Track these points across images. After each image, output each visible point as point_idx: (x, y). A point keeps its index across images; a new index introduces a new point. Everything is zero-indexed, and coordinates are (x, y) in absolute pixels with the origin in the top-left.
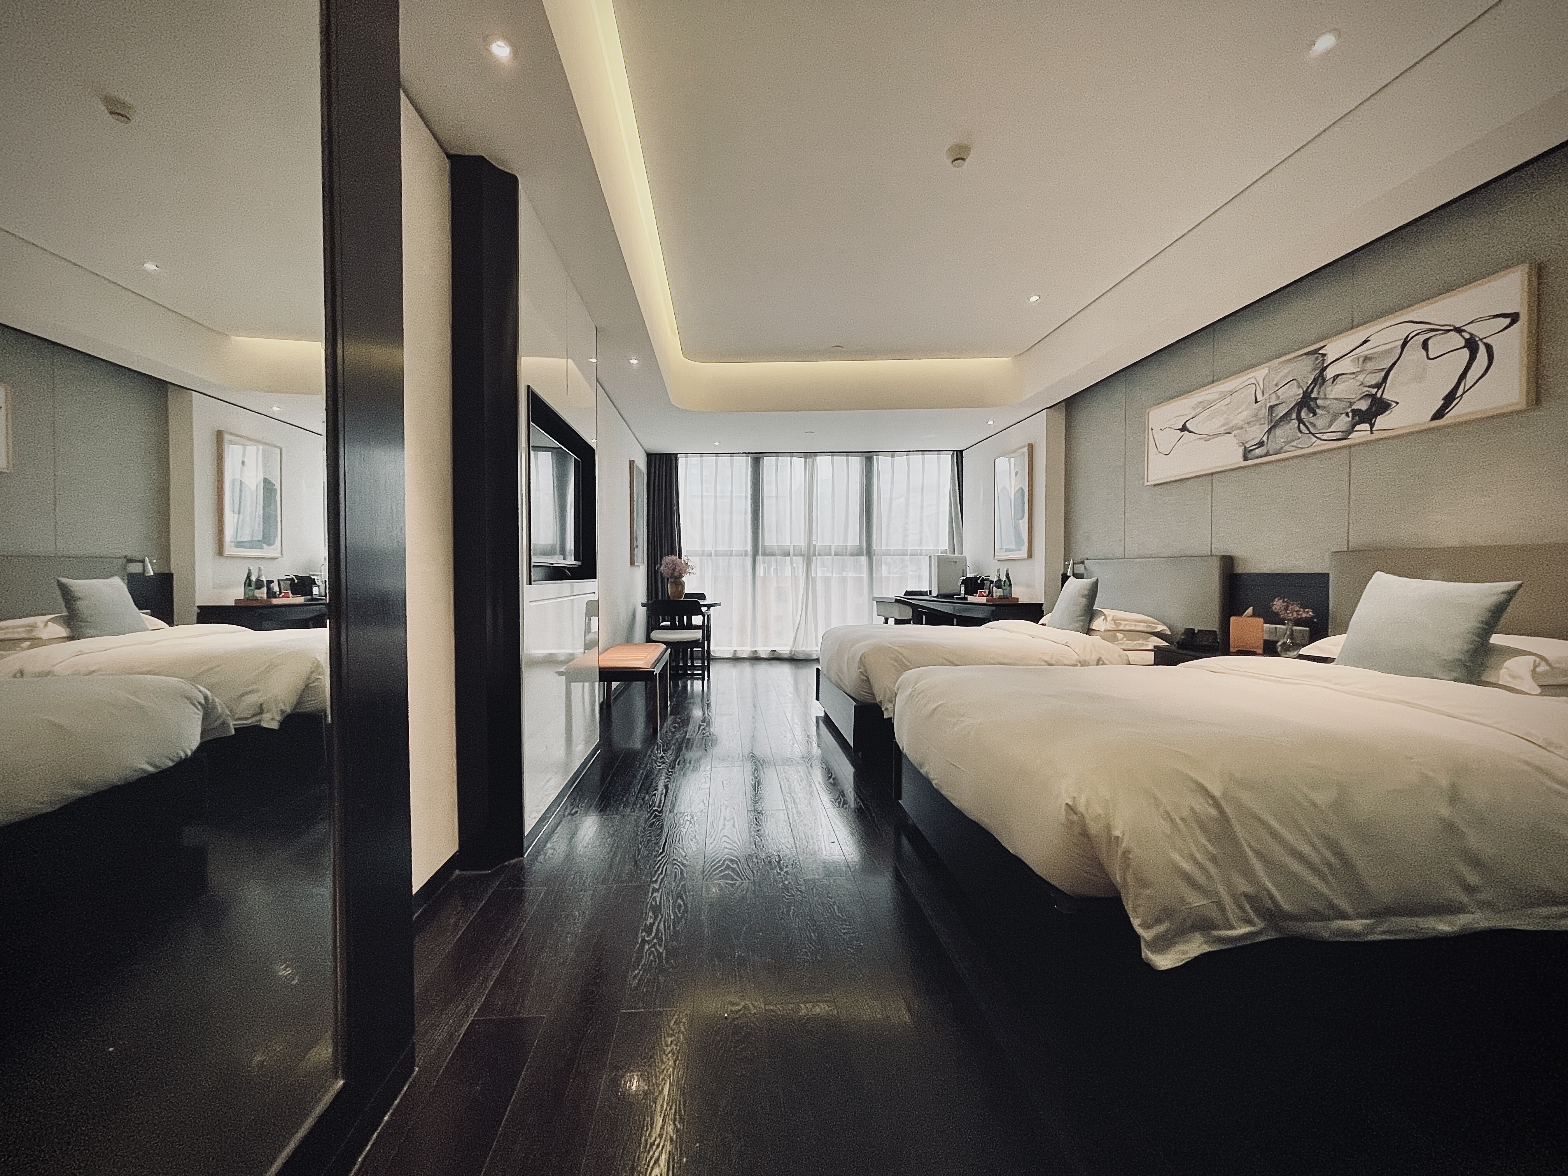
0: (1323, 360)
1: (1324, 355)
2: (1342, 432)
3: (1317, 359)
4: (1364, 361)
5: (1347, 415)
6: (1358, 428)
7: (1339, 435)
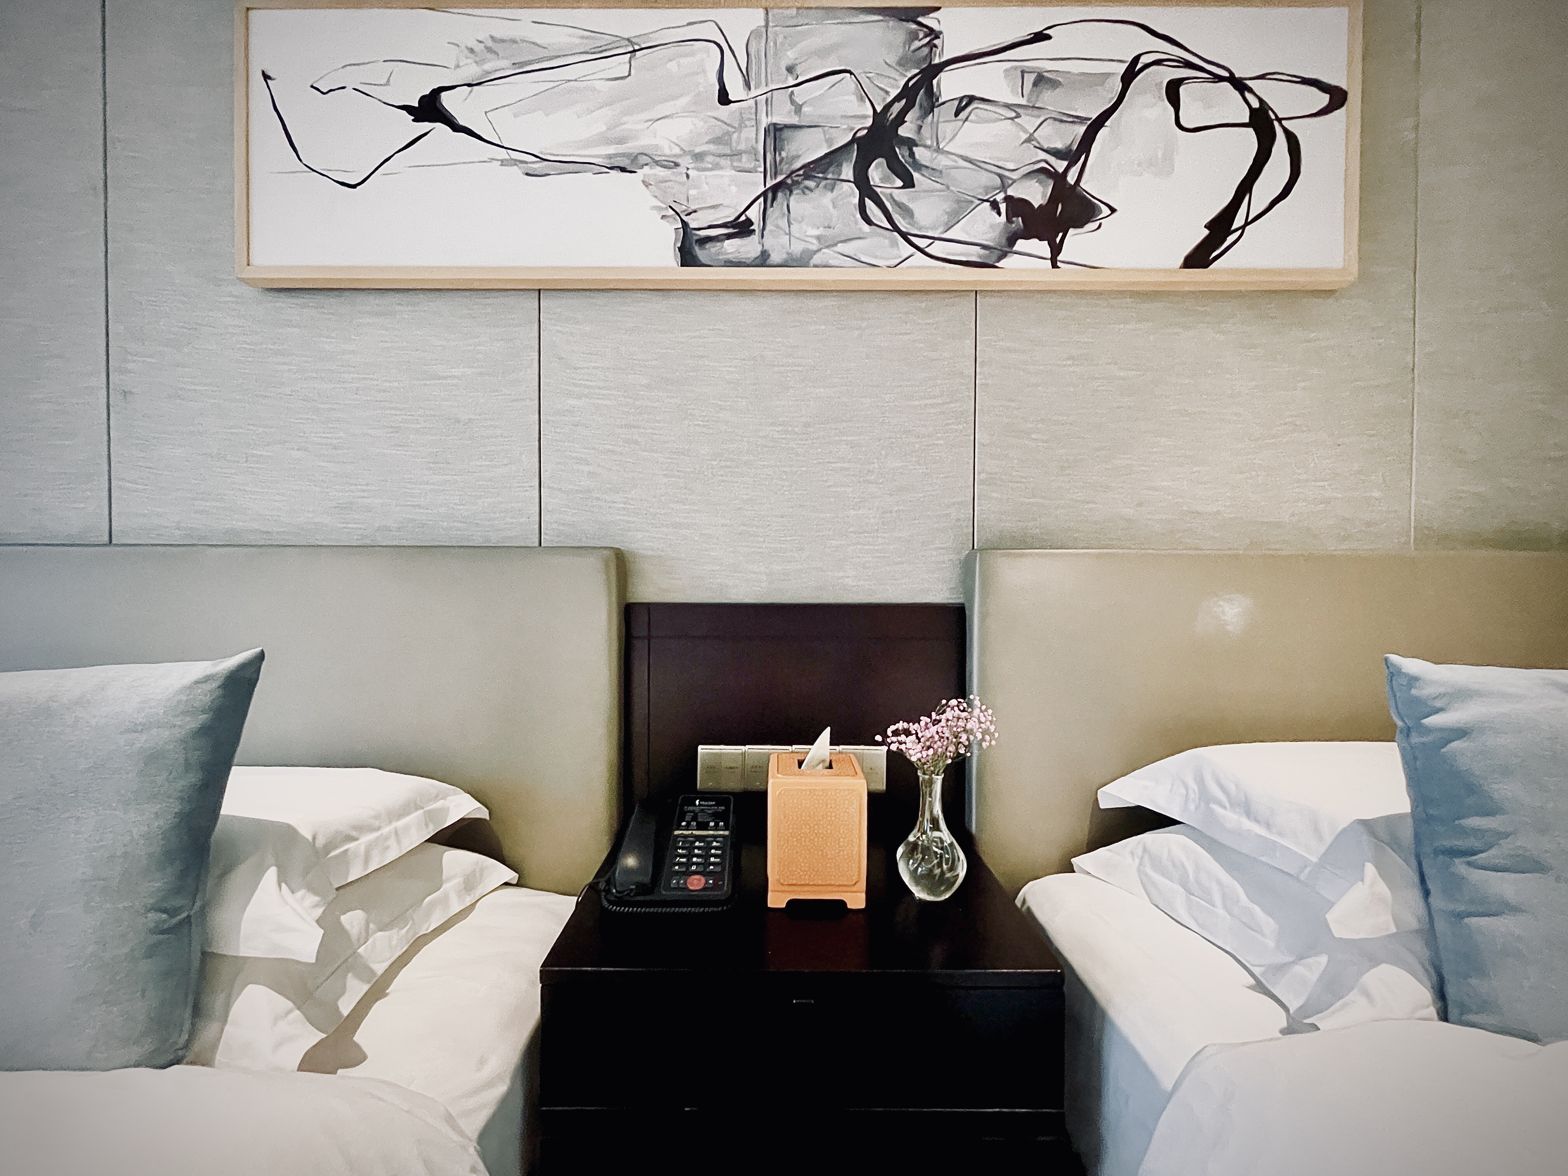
0: (931, 46)
1: (934, 34)
2: (984, 247)
3: (914, 36)
4: (1035, 84)
5: (995, 205)
6: (1021, 245)
7: (974, 254)
